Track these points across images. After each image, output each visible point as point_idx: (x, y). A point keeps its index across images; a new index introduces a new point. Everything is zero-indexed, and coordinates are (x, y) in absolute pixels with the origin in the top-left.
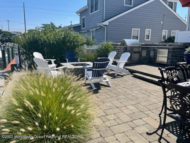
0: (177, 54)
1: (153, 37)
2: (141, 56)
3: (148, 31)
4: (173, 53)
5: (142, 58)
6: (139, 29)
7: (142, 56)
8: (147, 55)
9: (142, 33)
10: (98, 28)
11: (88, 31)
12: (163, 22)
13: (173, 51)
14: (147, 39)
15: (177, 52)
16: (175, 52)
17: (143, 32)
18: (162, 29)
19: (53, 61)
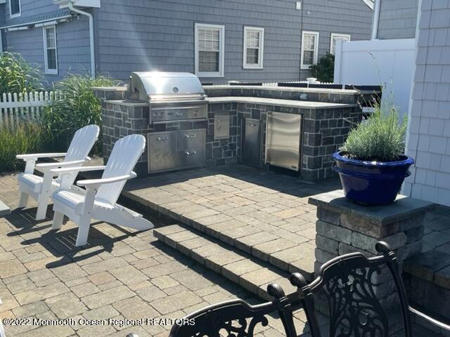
0: (335, 132)
1: (273, 57)
2: (210, 136)
3: (252, 37)
4: (317, 131)
5: (217, 144)
6: (223, 27)
7: (213, 136)
8: (232, 131)
9: (232, 42)
10: (63, 18)
11: (32, 27)
12: (302, 4)
13: (317, 122)
14: (251, 63)
15: (333, 123)
16: (325, 124)
17: (235, 37)
18: (302, 30)
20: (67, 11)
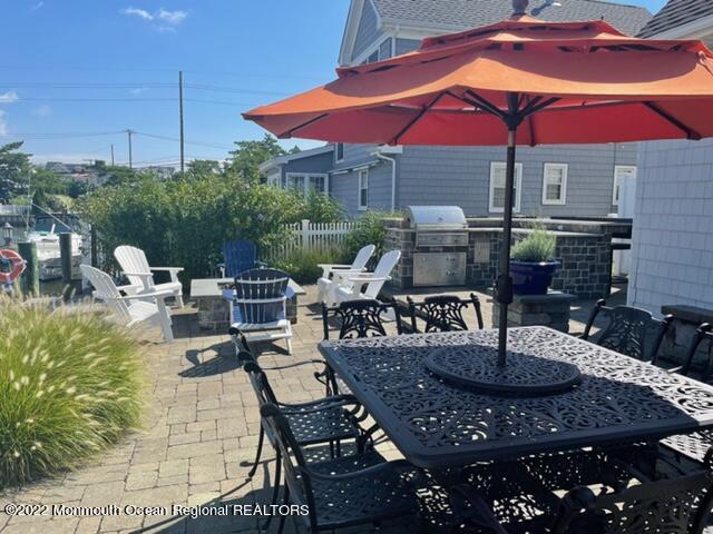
1: (578, 192)
2: (470, 260)
3: (554, 173)
5: (477, 266)
7: (473, 259)
8: (493, 257)
9: (530, 178)
10: (374, 163)
11: (351, 170)
14: (552, 198)
17: (533, 174)
18: (614, 165)
19: (174, 271)
20: (375, 157)
